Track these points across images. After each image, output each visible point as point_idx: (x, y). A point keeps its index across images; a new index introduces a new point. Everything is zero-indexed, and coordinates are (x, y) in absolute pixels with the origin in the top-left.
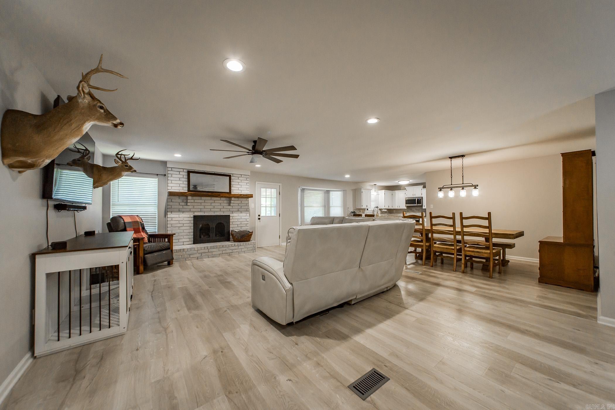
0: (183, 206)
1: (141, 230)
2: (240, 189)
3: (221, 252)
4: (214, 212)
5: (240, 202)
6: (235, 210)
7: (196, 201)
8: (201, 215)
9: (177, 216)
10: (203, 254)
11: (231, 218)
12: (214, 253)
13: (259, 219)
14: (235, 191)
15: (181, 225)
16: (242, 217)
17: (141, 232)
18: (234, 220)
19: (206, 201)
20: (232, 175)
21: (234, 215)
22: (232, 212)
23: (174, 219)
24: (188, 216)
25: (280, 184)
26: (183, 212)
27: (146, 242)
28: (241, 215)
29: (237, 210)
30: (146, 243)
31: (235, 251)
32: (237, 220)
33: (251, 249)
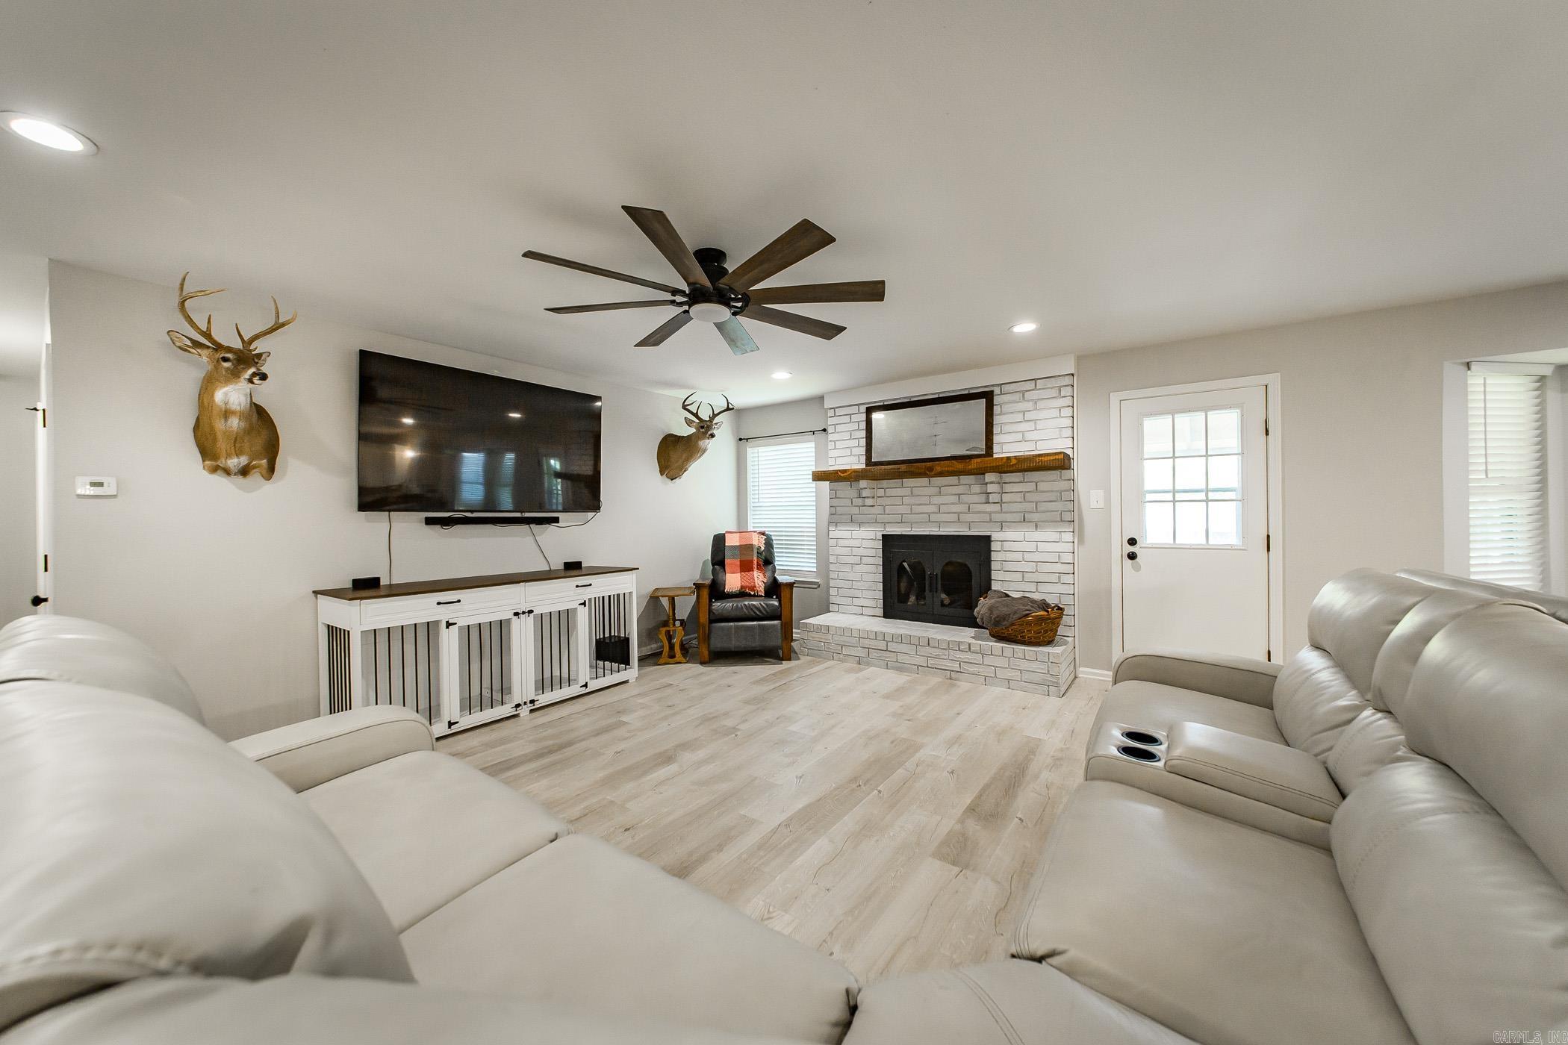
0: (859, 507)
1: (755, 566)
2: (1029, 436)
3: (922, 661)
4: (939, 524)
5: (1032, 487)
6: (1008, 517)
7: (889, 492)
8: (904, 533)
9: (847, 534)
10: (874, 654)
11: (994, 546)
12: (900, 658)
13: (1132, 556)
14: (1008, 445)
15: (856, 560)
16: (1042, 547)
17: (755, 569)
18: (1009, 556)
19: (916, 491)
20: (997, 390)
21: (1009, 535)
22: (1002, 525)
23: (841, 543)
24: (871, 535)
25: (1274, 380)
26: (860, 524)
27: (760, 594)
28: (1037, 535)
29: (1019, 517)
30: (761, 596)
31: (973, 669)
32: (1018, 556)
33: (1037, 678)
